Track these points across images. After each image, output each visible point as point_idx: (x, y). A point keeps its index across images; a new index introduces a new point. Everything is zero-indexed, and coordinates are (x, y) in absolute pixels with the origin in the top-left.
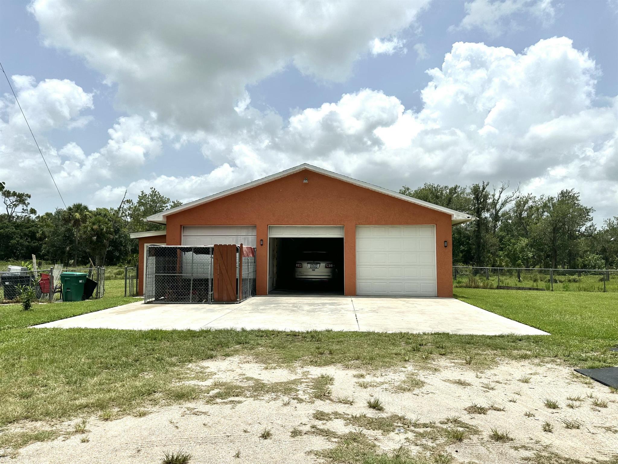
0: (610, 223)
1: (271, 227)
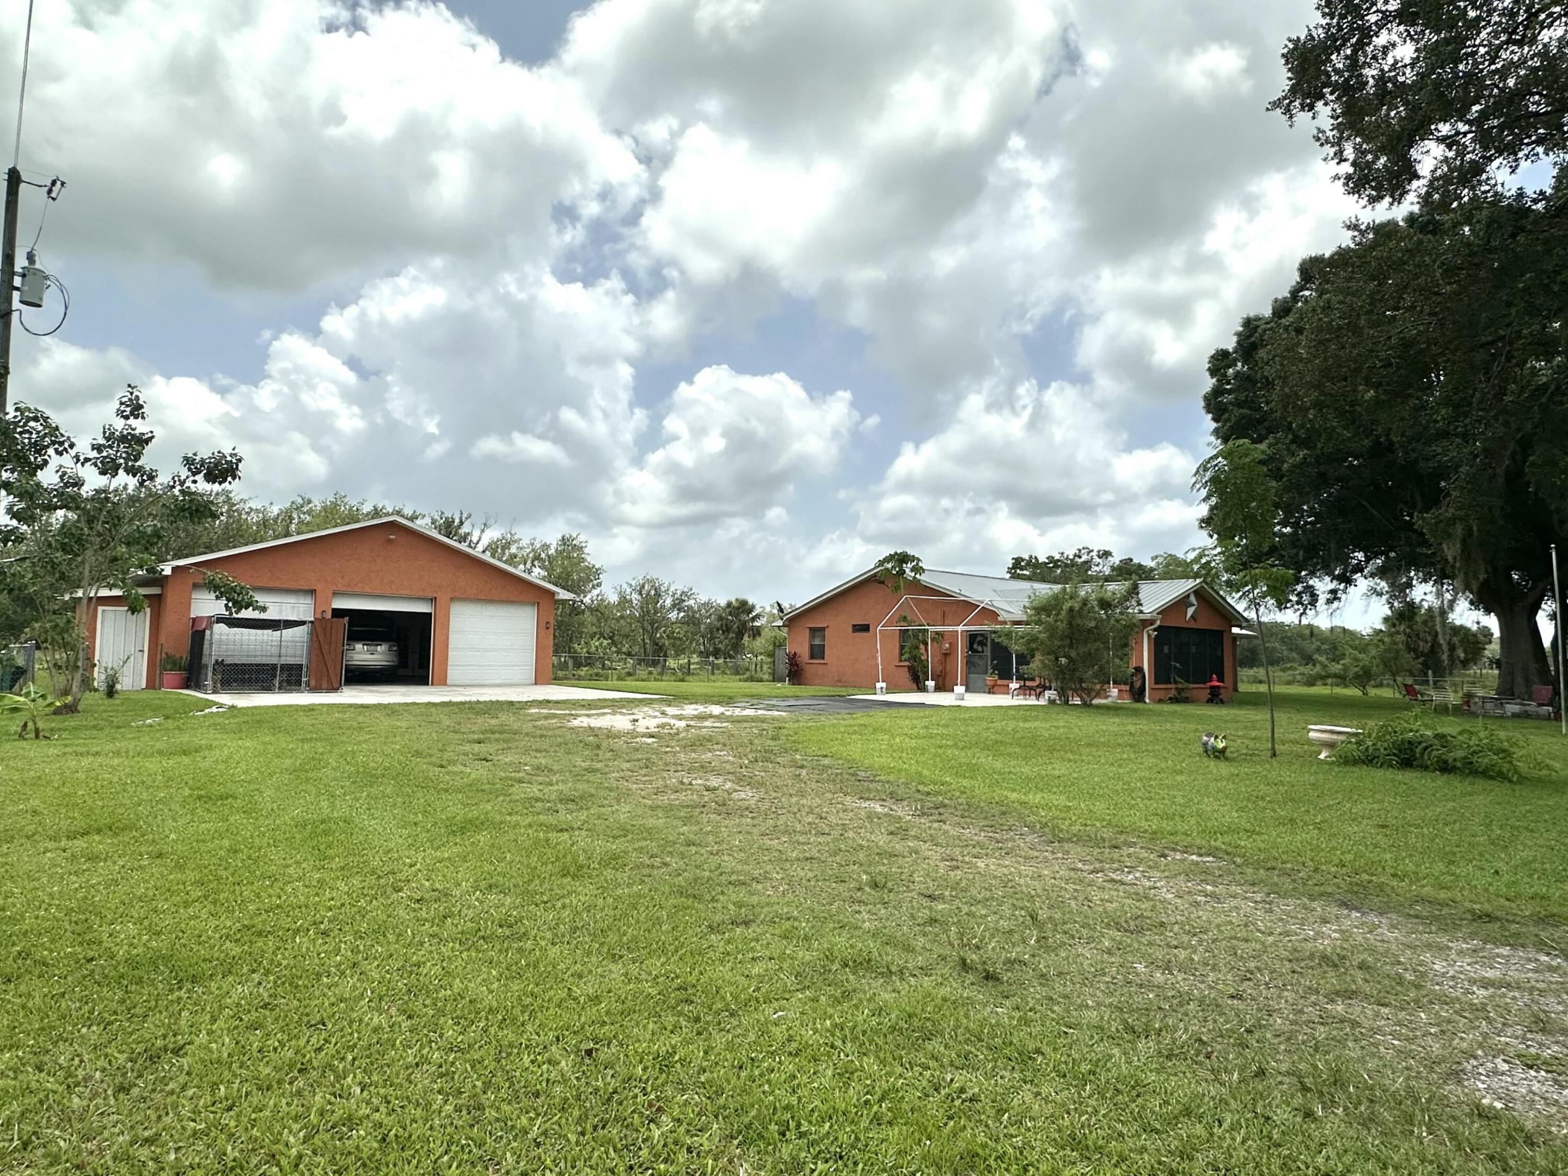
0: (621, 591)
1: (336, 594)
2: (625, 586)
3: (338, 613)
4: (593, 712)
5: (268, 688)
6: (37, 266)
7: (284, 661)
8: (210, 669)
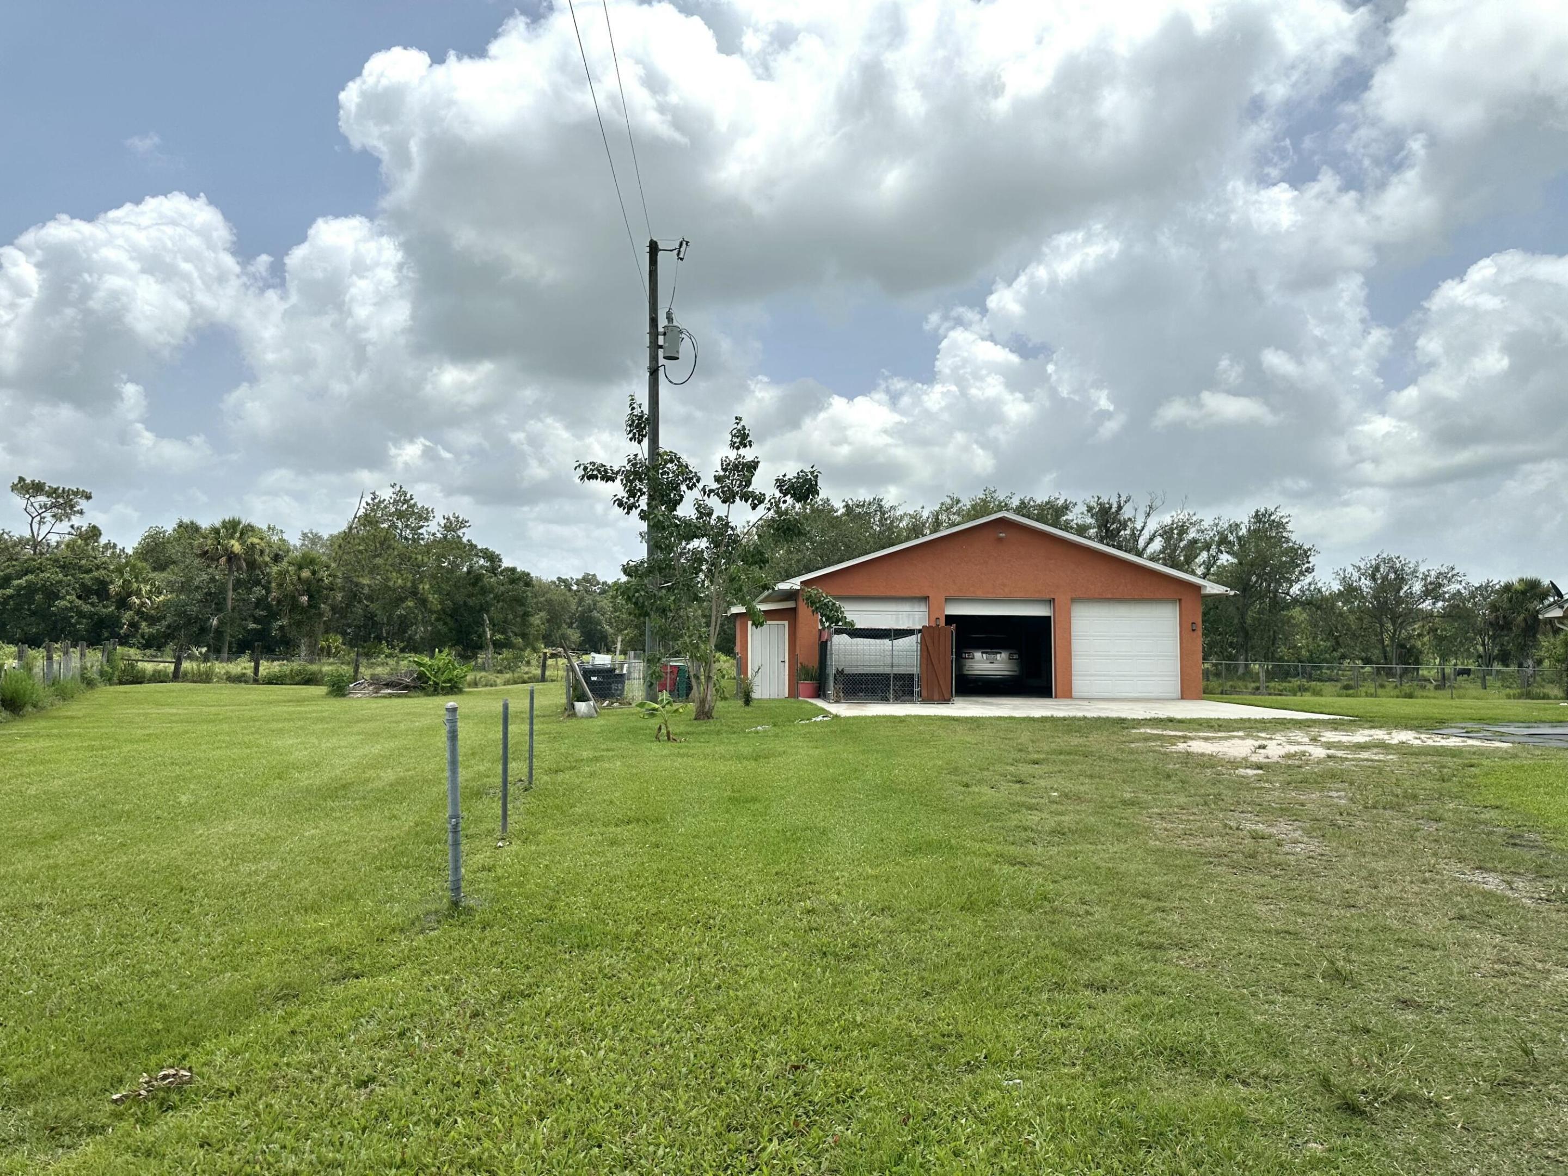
0: (1345, 577)
1: (948, 600)
2: (1350, 569)
3: (950, 619)
4: (1220, 734)
5: (885, 699)
6: (675, 323)
7: (896, 670)
8: (831, 679)
